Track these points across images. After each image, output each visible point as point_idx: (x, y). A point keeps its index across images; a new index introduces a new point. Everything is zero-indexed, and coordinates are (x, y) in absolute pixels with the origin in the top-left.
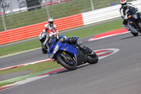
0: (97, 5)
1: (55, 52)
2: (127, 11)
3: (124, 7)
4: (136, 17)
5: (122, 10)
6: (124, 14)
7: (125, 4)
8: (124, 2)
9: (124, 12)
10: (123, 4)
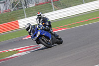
0: (29, 14)
1: (37, 36)
2: (41, 20)
3: (39, 17)
4: (48, 24)
5: (38, 19)
6: (40, 22)
7: (40, 15)
8: (39, 14)
9: (39, 20)
10: (38, 16)
